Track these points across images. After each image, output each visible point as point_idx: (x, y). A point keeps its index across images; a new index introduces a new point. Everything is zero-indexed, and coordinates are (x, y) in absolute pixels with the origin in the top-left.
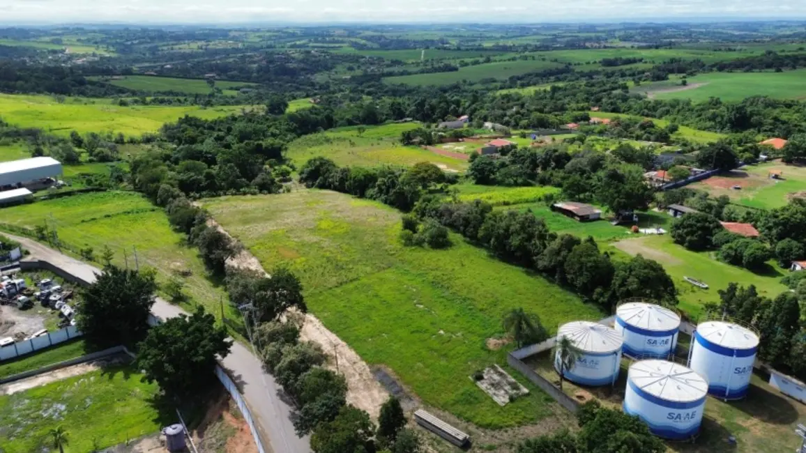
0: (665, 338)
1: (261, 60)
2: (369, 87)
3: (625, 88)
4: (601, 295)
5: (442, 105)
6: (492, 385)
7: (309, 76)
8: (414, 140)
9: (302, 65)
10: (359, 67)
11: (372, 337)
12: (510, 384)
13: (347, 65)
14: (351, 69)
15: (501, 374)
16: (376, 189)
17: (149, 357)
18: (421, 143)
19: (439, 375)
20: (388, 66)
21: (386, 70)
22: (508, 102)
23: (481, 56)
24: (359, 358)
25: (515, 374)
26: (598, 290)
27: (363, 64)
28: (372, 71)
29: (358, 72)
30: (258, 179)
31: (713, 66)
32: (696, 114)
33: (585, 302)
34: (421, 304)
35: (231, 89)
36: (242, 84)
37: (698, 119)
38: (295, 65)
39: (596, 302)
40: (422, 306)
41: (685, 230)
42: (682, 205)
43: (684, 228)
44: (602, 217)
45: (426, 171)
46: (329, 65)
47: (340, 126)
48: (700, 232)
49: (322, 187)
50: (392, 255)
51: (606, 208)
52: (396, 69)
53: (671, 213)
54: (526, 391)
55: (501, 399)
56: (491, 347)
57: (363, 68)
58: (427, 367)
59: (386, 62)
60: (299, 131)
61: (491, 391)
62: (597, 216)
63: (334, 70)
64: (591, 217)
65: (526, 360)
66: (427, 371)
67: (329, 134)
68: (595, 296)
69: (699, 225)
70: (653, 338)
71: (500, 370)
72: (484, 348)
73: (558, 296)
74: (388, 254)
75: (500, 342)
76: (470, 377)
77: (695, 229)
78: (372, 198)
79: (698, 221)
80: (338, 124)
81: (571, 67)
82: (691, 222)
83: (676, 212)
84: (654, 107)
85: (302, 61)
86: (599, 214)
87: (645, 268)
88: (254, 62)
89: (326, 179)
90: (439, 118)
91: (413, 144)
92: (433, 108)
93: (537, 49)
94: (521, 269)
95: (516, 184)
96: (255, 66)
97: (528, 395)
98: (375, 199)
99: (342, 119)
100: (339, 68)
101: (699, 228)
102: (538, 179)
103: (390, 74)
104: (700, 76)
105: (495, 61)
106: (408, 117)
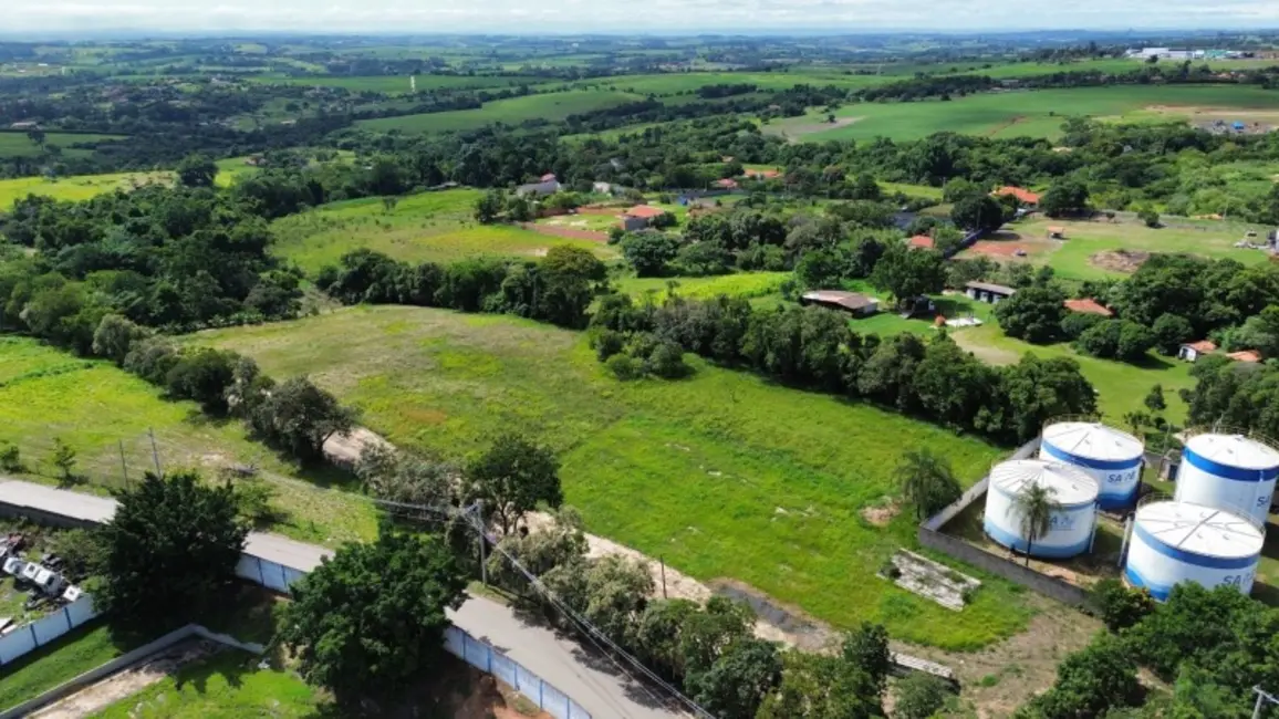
0: (1129, 471)
1: (120, 95)
2: (343, 136)
3: (752, 128)
4: (988, 420)
5: (510, 158)
6: (921, 581)
7: (217, 121)
8: (499, 215)
9: (198, 104)
10: (306, 105)
11: (674, 535)
12: (946, 575)
13: (285, 101)
14: (292, 108)
15: (921, 563)
16: (501, 294)
17: (332, 631)
18: (511, 220)
19: (830, 581)
20: (358, 102)
21: (358, 109)
22: (599, 153)
23: (512, 85)
24: (677, 573)
25: (940, 559)
26: (983, 412)
27: (314, 100)
28: (334, 110)
29: (309, 113)
30: (255, 294)
31: (858, 94)
32: (876, 160)
33: (960, 435)
34: (716, 470)
35: (77, 146)
36: (96, 138)
37: (881, 167)
38: (186, 104)
39: (982, 433)
40: (719, 474)
41: (1023, 316)
42: (981, 281)
43: (1021, 312)
44: (879, 309)
45: (574, 259)
46: (250, 102)
47: (335, 200)
48: (1043, 316)
49: (379, 299)
50: (607, 398)
51: (887, 295)
52: (373, 106)
53: (970, 295)
54: (977, 582)
55: (954, 601)
56: (876, 522)
57: (315, 106)
58: (800, 569)
59: (353, 96)
60: (268, 212)
61: (927, 591)
62: (871, 309)
63: (261, 111)
64: (866, 310)
66: (804, 575)
67: (321, 213)
68: (978, 423)
69: (1040, 305)
70: (1116, 473)
71: (913, 555)
72: (865, 525)
73: (912, 431)
74: (602, 397)
75: (885, 512)
76: (878, 575)
77: (1036, 312)
78: (495, 310)
79: (1038, 301)
80: (332, 196)
81: (657, 100)
82: (1028, 302)
83: (978, 292)
84: (807, 153)
85: (197, 96)
86: (876, 304)
87: (1060, 370)
88: (106, 100)
89: (383, 286)
90: (509, 179)
91: (499, 220)
92: (494, 164)
93: (592, 74)
94: (832, 397)
95: (707, 273)
96: (108, 106)
97: (981, 587)
98: (503, 312)
99: (337, 187)
100: (270, 107)
101: (1042, 311)
102: (738, 262)
103: (368, 115)
104: (846, 108)
105: (536, 92)
106: (449, 180)
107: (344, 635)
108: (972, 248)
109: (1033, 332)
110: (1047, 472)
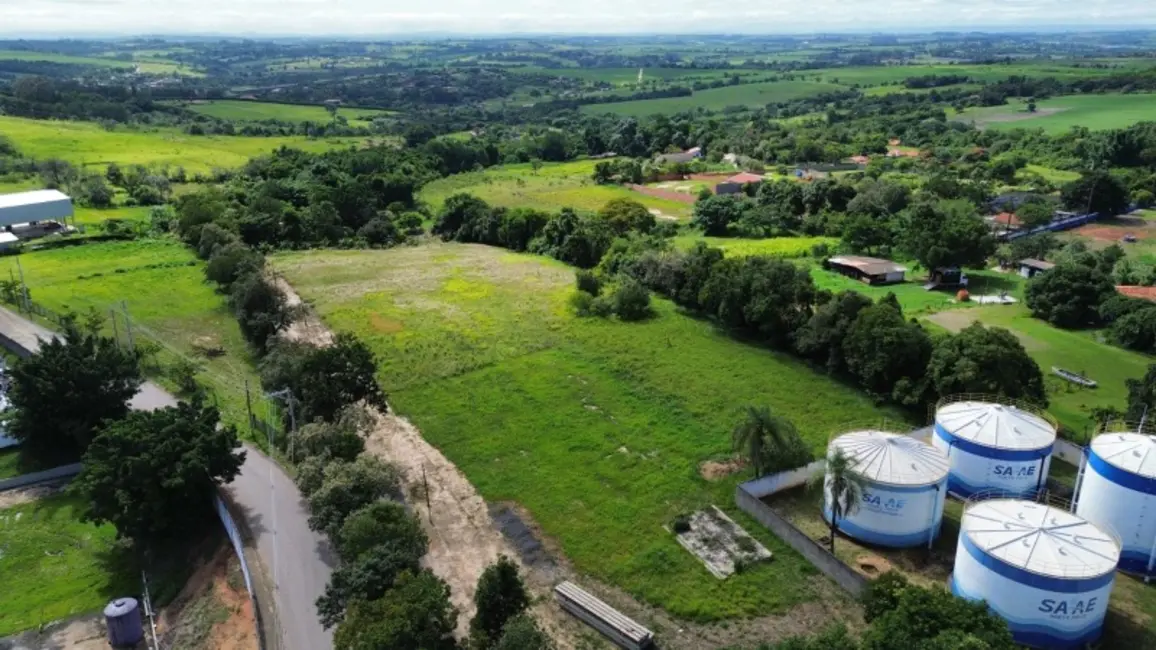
0: (1027, 464)
1: (408, 82)
2: (560, 116)
3: (942, 116)
4: (907, 391)
5: (661, 131)
6: (705, 541)
7: (475, 103)
8: (614, 177)
9: (466, 89)
10: (547, 92)
11: (500, 456)
12: (737, 540)
13: (531, 88)
14: (536, 94)
15: (722, 523)
16: (544, 239)
18: (624, 181)
19: (610, 522)
20: (590, 90)
21: (586, 95)
22: (763, 131)
23: (726, 76)
24: (473, 489)
25: (748, 524)
26: (903, 382)
27: (554, 87)
28: (567, 96)
29: (546, 98)
30: (368, 227)
31: (1075, 85)
32: (1052, 147)
33: (879, 405)
34: (594, 405)
35: (361, 119)
36: (376, 113)
37: (1055, 154)
38: (456, 89)
39: (898, 404)
40: (594, 408)
41: (1052, 295)
42: (1042, 260)
43: (1050, 290)
44: (906, 278)
45: (625, 212)
46: (505, 88)
47: (508, 162)
48: (1077, 298)
49: (467, 238)
50: (555, 330)
51: (914, 263)
52: (600, 93)
53: (1024, 273)
54: (767, 553)
55: (720, 566)
56: (708, 475)
57: (554, 93)
58: (590, 508)
59: (588, 85)
60: (446, 169)
61: (703, 553)
62: (899, 277)
63: (512, 96)
64: (888, 278)
65: (770, 500)
66: (591, 514)
67: (490, 173)
68: (895, 394)
69: (1075, 285)
70: (1005, 464)
71: (722, 515)
72: (696, 477)
73: (831, 394)
74: (549, 329)
75: (725, 467)
76: (666, 527)
77: (1068, 292)
78: (537, 251)
79: (1074, 280)
80: (506, 160)
81: (859, 90)
82: (1063, 280)
83: (1032, 270)
84: (985, 140)
85: (467, 83)
86: (903, 273)
87: (988, 343)
88: (399, 85)
89: (471, 227)
90: (657, 150)
91: (612, 181)
92: (647, 137)
93: (808, 67)
94: (768, 352)
95: (768, 235)
96: (399, 90)
97: (770, 560)
98: (541, 253)
99: (512, 153)
100: (519, 93)
101: (1075, 292)
102: (803, 227)
103: (592, 101)
104: (1054, 99)
105: (746, 82)
106: (610, 151)
107: (97, 481)
108: (1075, 232)
109: (1060, 314)
110: (891, 446)
